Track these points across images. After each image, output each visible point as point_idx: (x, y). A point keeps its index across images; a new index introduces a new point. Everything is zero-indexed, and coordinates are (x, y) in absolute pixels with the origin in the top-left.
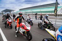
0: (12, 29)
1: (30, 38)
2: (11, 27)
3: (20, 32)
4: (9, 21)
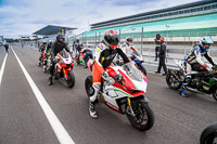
0: (74, 90)
1: (144, 123)
2: (71, 83)
3: (107, 98)
4: (64, 60)
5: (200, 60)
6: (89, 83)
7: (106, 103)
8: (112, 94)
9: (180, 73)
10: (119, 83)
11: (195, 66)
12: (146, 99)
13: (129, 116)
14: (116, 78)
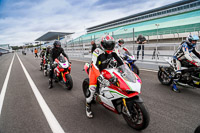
1: (140, 123)
2: (69, 86)
3: (103, 99)
4: (62, 64)
5: (189, 56)
6: (86, 85)
7: (102, 103)
8: (108, 96)
9: (170, 70)
10: (114, 84)
11: (184, 62)
12: (141, 99)
13: (125, 116)
14: (111, 80)
